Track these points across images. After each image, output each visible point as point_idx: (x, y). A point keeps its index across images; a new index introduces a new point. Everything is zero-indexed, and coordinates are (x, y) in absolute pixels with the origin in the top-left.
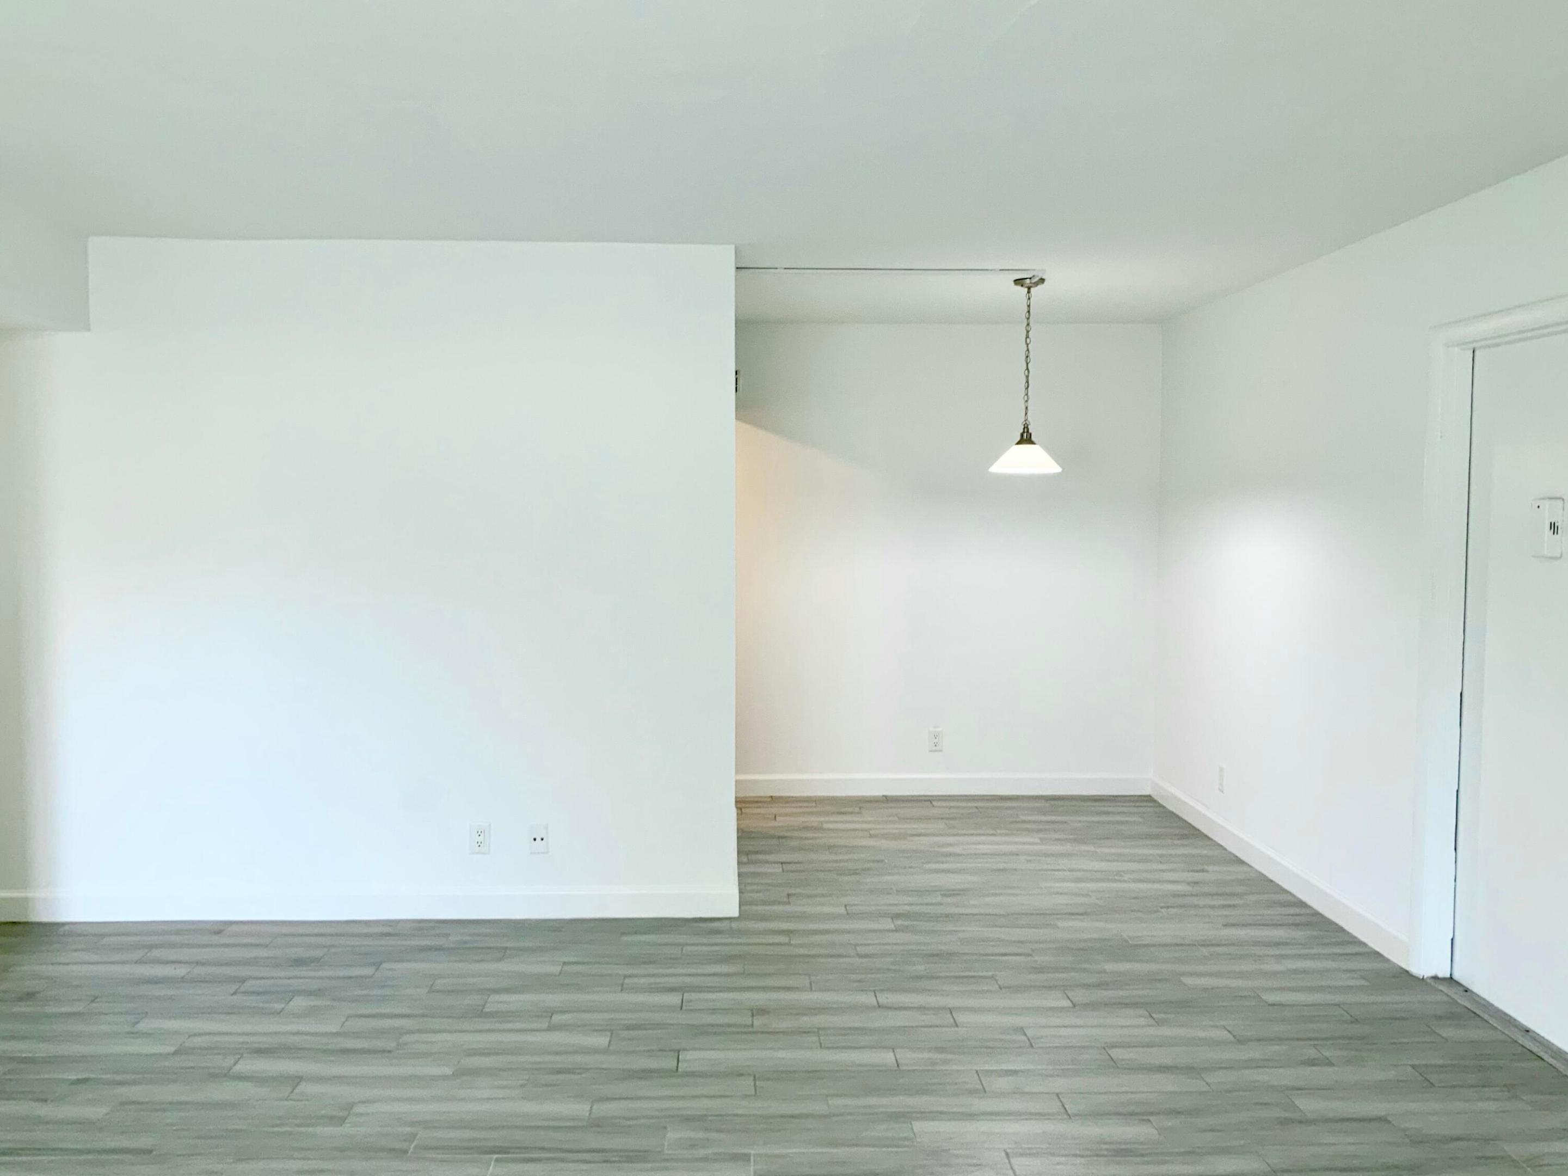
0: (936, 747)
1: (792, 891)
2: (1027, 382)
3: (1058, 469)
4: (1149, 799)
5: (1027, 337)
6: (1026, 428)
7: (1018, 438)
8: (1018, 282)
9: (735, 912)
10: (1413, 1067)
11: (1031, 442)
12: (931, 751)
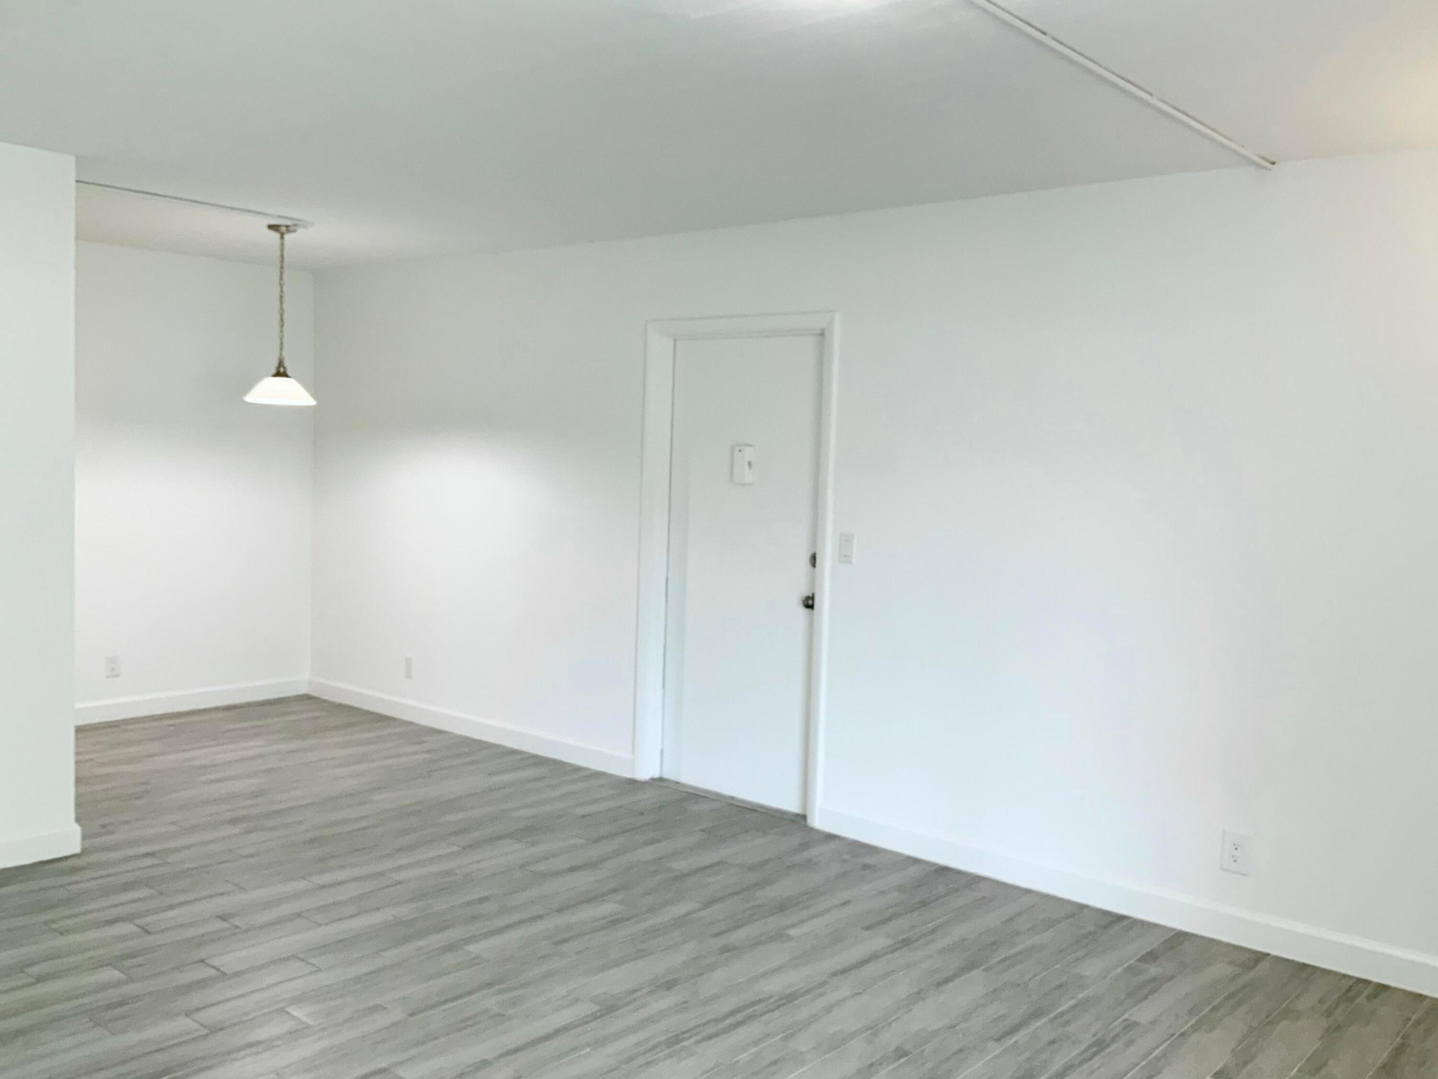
0: (113, 673)
1: (106, 821)
2: (282, 320)
3: (311, 402)
4: (307, 698)
5: (281, 279)
6: (281, 364)
7: (274, 371)
8: (272, 227)
9: (77, 849)
10: (702, 830)
11: (285, 375)
12: (108, 677)
